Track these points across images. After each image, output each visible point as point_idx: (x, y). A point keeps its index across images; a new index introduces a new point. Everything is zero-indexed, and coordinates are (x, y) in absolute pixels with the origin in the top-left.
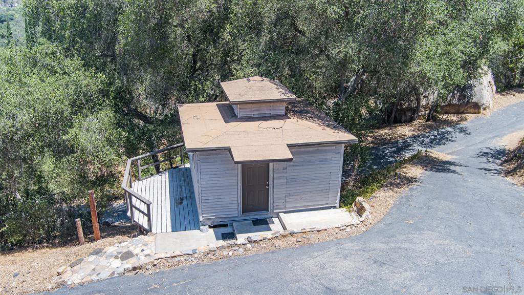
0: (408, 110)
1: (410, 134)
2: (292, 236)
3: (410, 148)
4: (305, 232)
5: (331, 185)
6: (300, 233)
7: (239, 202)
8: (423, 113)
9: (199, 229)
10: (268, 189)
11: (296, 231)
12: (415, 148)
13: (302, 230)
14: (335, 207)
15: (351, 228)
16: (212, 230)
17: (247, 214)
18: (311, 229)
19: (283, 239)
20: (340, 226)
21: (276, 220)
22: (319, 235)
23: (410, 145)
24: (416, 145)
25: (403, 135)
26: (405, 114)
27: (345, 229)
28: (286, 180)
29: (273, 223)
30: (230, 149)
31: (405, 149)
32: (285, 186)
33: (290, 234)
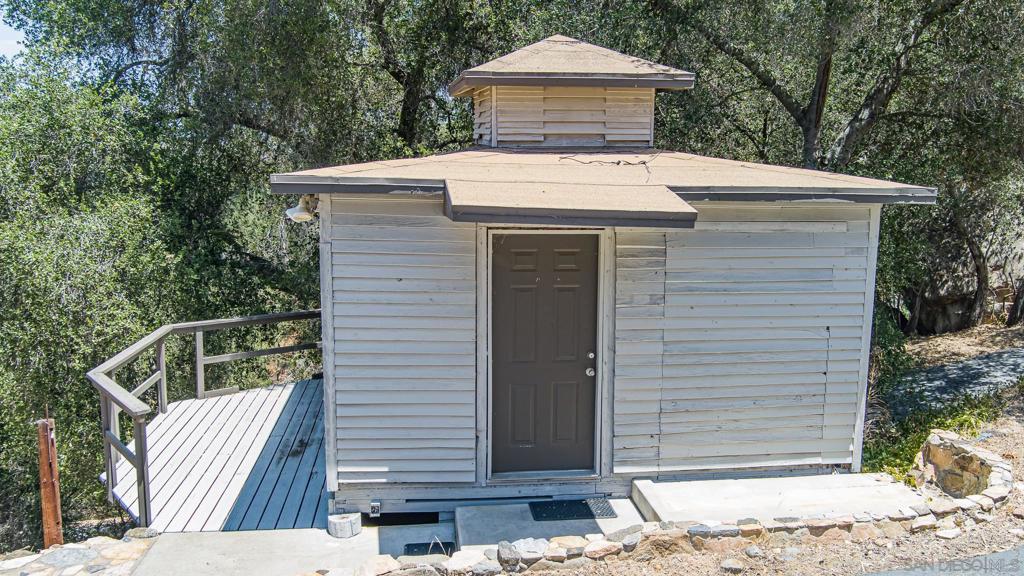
0: (954, 302)
1: (974, 351)
2: (697, 546)
3: (983, 380)
4: (758, 533)
5: (830, 378)
6: (734, 534)
7: (482, 425)
8: (997, 306)
9: (325, 526)
10: (594, 378)
11: (713, 525)
12: (999, 379)
13: (740, 523)
14: (847, 469)
15: (958, 524)
16: (372, 533)
17: (513, 476)
18: (780, 520)
19: (658, 561)
20: (908, 513)
21: (622, 506)
22: (820, 548)
23: (979, 375)
24: (999, 374)
25: (954, 354)
26: (945, 312)
27: (934, 528)
28: (659, 348)
29: (611, 514)
30: (444, 189)
31: (970, 383)
32: (658, 372)
33: (690, 537)
